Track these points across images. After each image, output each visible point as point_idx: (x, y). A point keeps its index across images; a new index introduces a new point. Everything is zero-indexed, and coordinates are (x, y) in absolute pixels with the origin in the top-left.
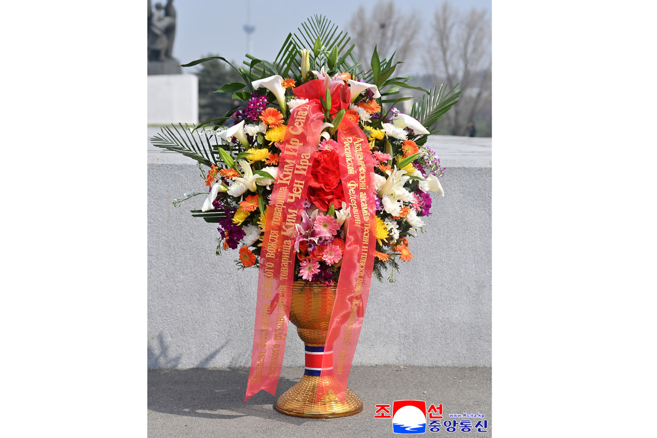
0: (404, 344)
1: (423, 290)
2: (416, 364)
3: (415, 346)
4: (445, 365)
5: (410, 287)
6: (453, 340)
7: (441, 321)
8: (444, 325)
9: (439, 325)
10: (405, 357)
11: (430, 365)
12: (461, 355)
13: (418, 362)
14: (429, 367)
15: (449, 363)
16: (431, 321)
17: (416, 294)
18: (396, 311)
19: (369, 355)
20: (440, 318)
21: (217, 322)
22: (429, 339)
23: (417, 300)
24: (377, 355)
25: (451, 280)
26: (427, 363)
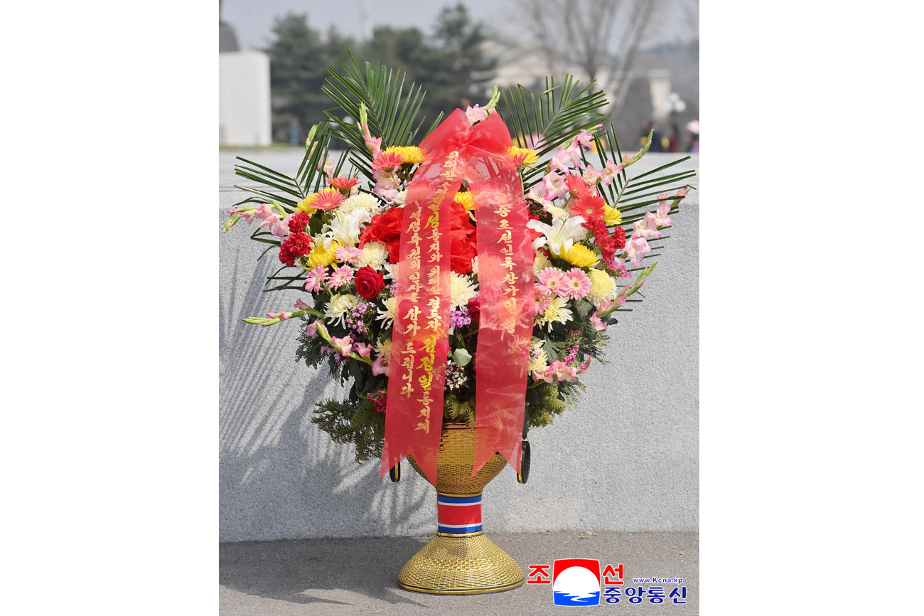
0: (592, 496)
1: (621, 407)
2: (612, 528)
3: (611, 498)
4: (661, 530)
5: (600, 402)
6: (673, 488)
7: (653, 458)
8: (658, 464)
9: (649, 464)
10: (595, 517)
11: (636, 529)
12: (686, 511)
13: (616, 525)
14: (633, 533)
15: (667, 525)
16: (636, 458)
17: (610, 414)
18: (578, 442)
19: (536, 515)
20: (651, 451)
21: (286, 466)
22: (633, 487)
23: (612, 423)
24: (549, 515)
25: (668, 390)
26: (631, 528)
